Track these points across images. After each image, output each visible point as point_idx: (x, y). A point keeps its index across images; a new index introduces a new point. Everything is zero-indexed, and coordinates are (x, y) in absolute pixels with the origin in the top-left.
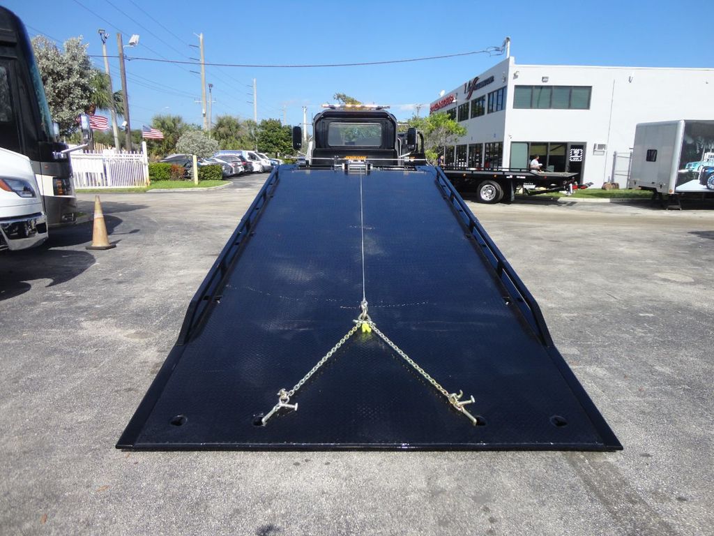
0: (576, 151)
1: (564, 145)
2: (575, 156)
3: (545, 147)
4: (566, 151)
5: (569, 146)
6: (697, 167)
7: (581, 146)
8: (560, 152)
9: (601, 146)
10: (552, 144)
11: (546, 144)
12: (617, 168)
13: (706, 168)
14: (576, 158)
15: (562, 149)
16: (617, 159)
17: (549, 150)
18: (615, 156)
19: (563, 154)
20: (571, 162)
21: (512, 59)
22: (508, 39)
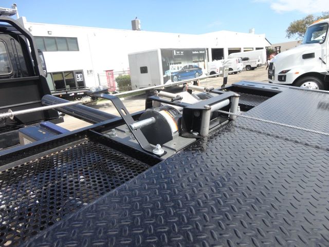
0: (79, 75)
1: (71, 72)
2: (79, 78)
3: (61, 75)
4: (73, 76)
5: (74, 73)
6: (169, 73)
7: (80, 72)
8: (70, 77)
9: (91, 71)
10: (65, 72)
11: (61, 73)
12: (101, 82)
13: (172, 73)
14: (80, 79)
15: (71, 74)
16: (100, 77)
17: (64, 76)
18: (98, 75)
19: (72, 78)
20: (78, 82)
21: (24, 19)
22: (15, 5)
